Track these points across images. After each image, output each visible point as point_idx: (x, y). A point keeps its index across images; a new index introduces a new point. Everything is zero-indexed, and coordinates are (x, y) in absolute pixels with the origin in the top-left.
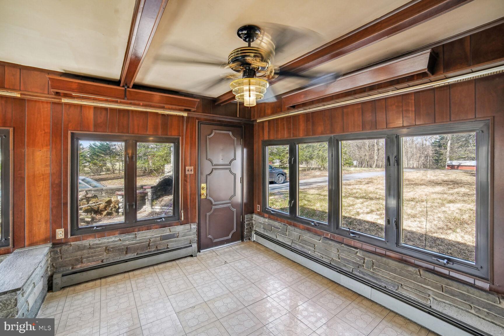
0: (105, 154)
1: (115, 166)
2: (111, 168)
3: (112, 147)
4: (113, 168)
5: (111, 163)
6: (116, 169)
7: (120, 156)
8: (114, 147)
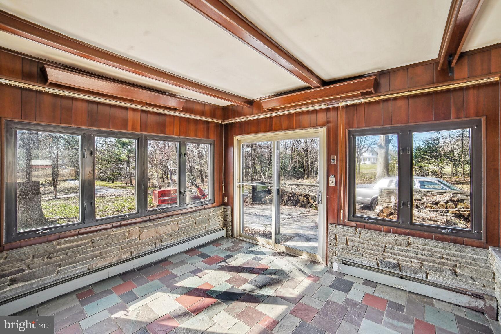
0: (431, 157)
1: (443, 169)
2: (439, 172)
3: (440, 149)
4: (441, 172)
5: (438, 166)
6: (444, 173)
7: (449, 159)
8: (441, 149)
